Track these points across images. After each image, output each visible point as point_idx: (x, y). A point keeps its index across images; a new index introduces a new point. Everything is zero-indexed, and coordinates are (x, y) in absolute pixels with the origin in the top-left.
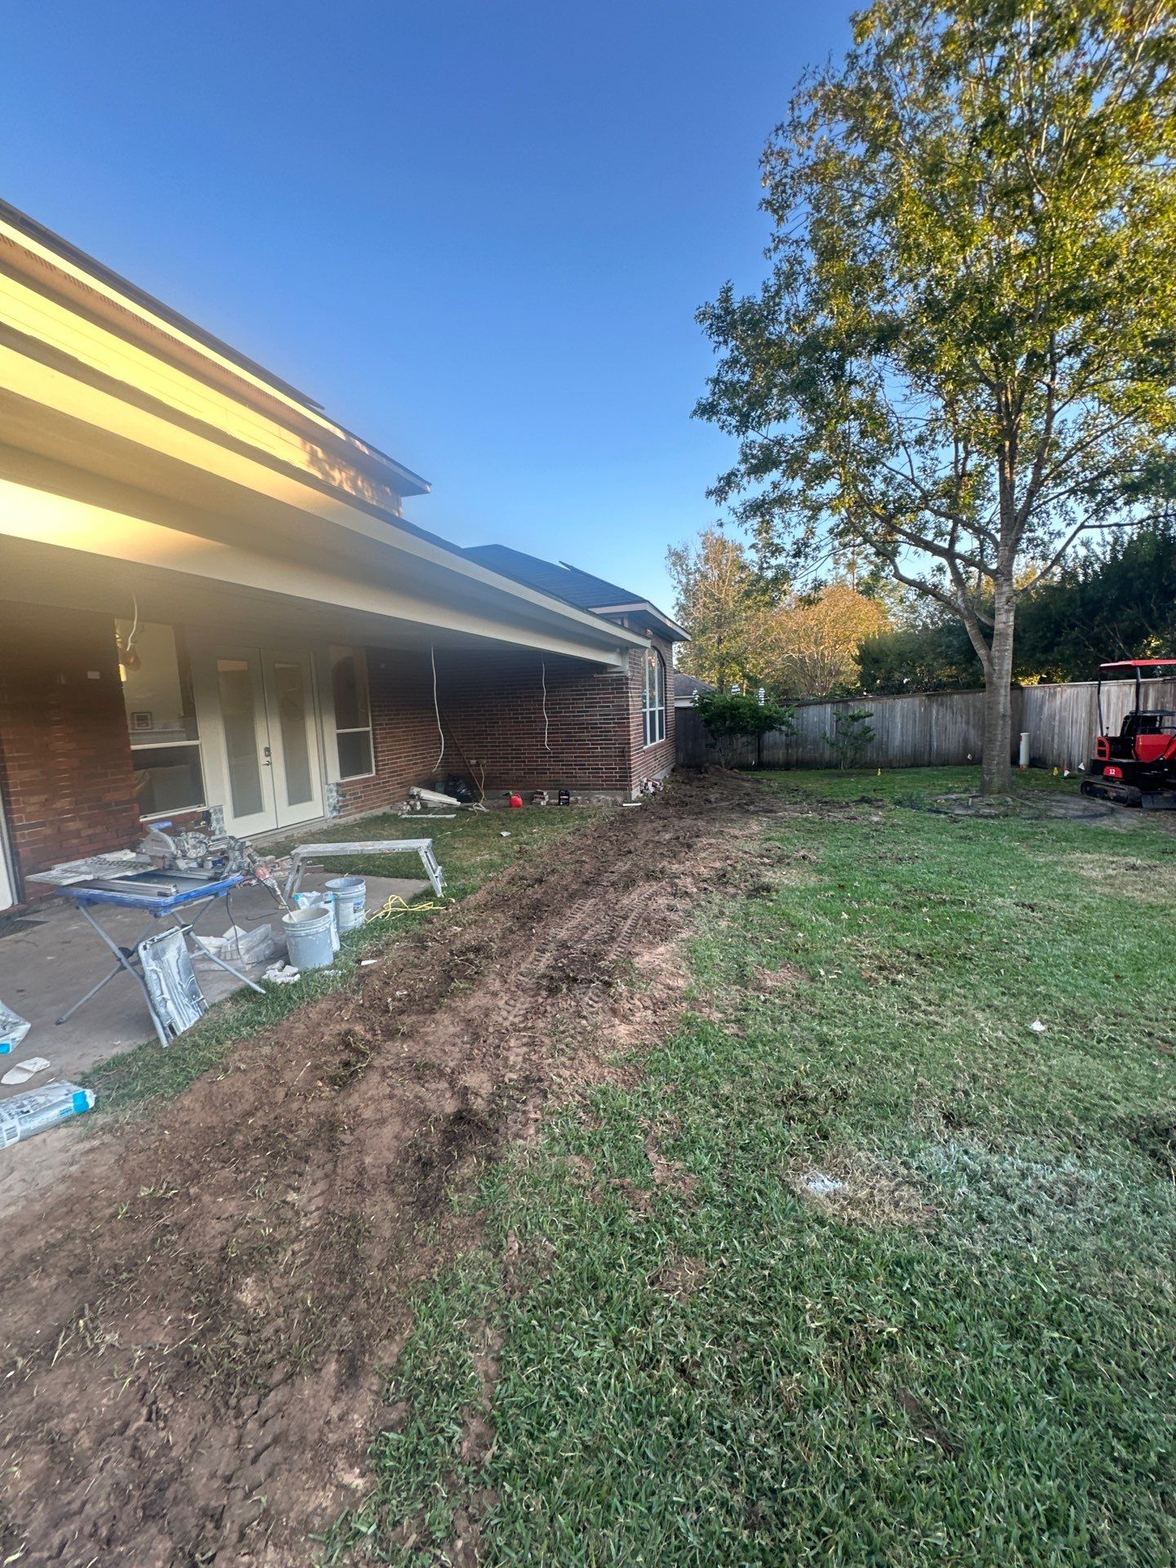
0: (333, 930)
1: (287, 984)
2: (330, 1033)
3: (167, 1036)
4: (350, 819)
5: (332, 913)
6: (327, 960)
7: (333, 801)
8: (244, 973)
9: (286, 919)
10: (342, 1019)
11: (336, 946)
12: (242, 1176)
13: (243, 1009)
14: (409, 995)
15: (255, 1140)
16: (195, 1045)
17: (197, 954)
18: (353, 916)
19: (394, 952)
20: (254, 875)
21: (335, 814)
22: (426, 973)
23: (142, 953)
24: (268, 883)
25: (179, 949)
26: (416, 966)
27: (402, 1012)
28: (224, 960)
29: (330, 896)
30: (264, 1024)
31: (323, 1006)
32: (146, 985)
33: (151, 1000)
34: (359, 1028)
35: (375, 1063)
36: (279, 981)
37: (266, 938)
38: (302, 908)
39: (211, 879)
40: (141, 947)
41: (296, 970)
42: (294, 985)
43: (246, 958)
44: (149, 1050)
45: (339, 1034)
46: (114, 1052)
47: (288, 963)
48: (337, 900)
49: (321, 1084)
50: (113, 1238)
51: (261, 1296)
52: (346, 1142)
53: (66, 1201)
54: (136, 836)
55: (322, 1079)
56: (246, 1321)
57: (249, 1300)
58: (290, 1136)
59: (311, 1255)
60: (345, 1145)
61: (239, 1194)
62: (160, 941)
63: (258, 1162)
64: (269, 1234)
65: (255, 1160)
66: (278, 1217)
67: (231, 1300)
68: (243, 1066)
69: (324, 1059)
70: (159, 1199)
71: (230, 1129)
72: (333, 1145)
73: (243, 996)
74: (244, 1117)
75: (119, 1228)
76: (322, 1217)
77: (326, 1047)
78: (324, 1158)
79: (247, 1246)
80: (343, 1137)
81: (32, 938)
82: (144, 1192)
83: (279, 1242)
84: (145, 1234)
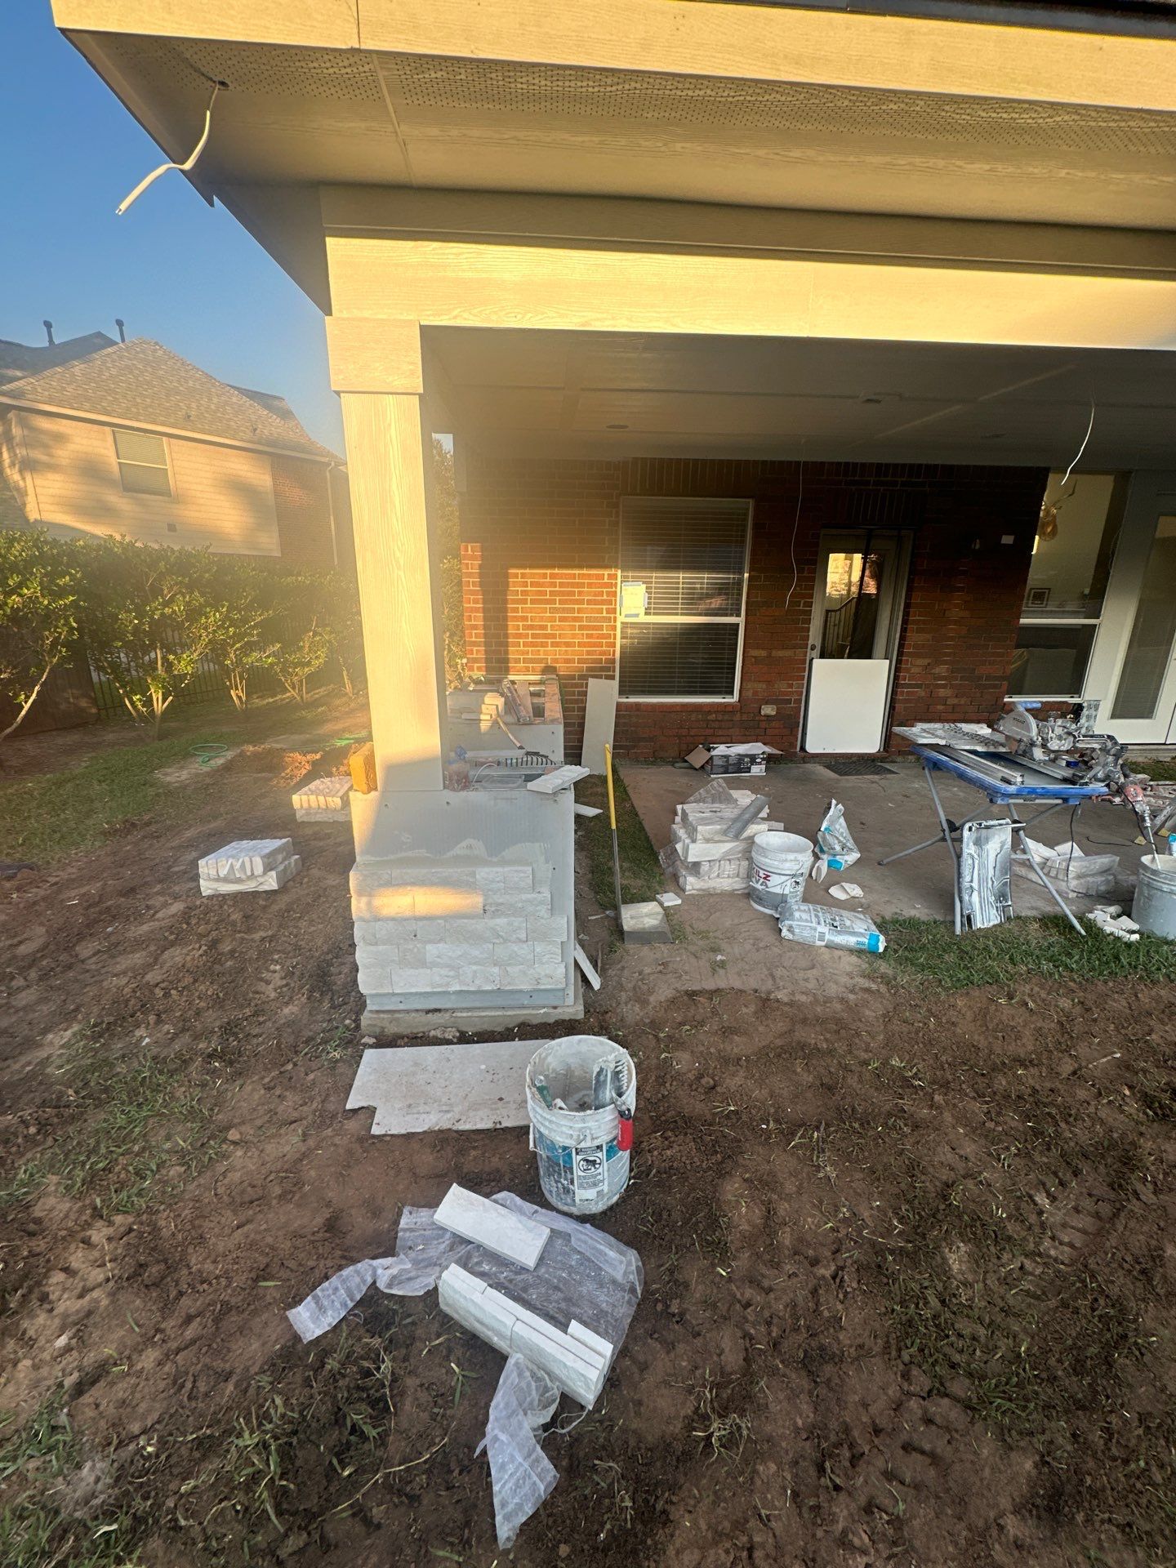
1: (1119, 938)
2: (1164, 1034)
3: (962, 924)
8: (1066, 899)
9: (1146, 859)
13: (1051, 940)
15: (1019, 1097)
16: (986, 948)
17: (1020, 856)
20: (1120, 791)
23: (966, 833)
24: (1138, 808)
25: (1003, 844)
28: (1047, 875)
30: (1072, 970)
31: (1163, 993)
32: (959, 866)
33: (959, 883)
36: (1108, 929)
37: (1105, 871)
39: (1065, 780)
40: (967, 827)
42: (1129, 945)
43: (1073, 883)
44: (942, 929)
46: (913, 913)
47: (1128, 913)
49: (1127, 1092)
50: (860, 1081)
51: (970, 1278)
52: (1143, 1197)
53: (838, 1021)
54: (993, 714)
55: (1130, 1088)
56: (945, 1289)
57: (955, 1267)
58: (1063, 1125)
59: (1044, 1293)
60: (1139, 1199)
61: (983, 1141)
62: (987, 827)
63: (1014, 1124)
64: (1001, 1218)
65: (1012, 1119)
66: (1018, 1209)
67: (937, 1247)
68: (1031, 1004)
69: (1143, 1064)
70: (905, 1079)
71: (995, 1063)
72: (1120, 1186)
73: (1057, 926)
74: (1015, 1060)
75: (867, 1076)
76: (1073, 1263)
77: (1152, 1050)
78: (1102, 1190)
79: (972, 1206)
80: (1139, 1187)
81: (882, 782)
82: (895, 1062)
83: (1010, 1238)
84: (884, 1101)
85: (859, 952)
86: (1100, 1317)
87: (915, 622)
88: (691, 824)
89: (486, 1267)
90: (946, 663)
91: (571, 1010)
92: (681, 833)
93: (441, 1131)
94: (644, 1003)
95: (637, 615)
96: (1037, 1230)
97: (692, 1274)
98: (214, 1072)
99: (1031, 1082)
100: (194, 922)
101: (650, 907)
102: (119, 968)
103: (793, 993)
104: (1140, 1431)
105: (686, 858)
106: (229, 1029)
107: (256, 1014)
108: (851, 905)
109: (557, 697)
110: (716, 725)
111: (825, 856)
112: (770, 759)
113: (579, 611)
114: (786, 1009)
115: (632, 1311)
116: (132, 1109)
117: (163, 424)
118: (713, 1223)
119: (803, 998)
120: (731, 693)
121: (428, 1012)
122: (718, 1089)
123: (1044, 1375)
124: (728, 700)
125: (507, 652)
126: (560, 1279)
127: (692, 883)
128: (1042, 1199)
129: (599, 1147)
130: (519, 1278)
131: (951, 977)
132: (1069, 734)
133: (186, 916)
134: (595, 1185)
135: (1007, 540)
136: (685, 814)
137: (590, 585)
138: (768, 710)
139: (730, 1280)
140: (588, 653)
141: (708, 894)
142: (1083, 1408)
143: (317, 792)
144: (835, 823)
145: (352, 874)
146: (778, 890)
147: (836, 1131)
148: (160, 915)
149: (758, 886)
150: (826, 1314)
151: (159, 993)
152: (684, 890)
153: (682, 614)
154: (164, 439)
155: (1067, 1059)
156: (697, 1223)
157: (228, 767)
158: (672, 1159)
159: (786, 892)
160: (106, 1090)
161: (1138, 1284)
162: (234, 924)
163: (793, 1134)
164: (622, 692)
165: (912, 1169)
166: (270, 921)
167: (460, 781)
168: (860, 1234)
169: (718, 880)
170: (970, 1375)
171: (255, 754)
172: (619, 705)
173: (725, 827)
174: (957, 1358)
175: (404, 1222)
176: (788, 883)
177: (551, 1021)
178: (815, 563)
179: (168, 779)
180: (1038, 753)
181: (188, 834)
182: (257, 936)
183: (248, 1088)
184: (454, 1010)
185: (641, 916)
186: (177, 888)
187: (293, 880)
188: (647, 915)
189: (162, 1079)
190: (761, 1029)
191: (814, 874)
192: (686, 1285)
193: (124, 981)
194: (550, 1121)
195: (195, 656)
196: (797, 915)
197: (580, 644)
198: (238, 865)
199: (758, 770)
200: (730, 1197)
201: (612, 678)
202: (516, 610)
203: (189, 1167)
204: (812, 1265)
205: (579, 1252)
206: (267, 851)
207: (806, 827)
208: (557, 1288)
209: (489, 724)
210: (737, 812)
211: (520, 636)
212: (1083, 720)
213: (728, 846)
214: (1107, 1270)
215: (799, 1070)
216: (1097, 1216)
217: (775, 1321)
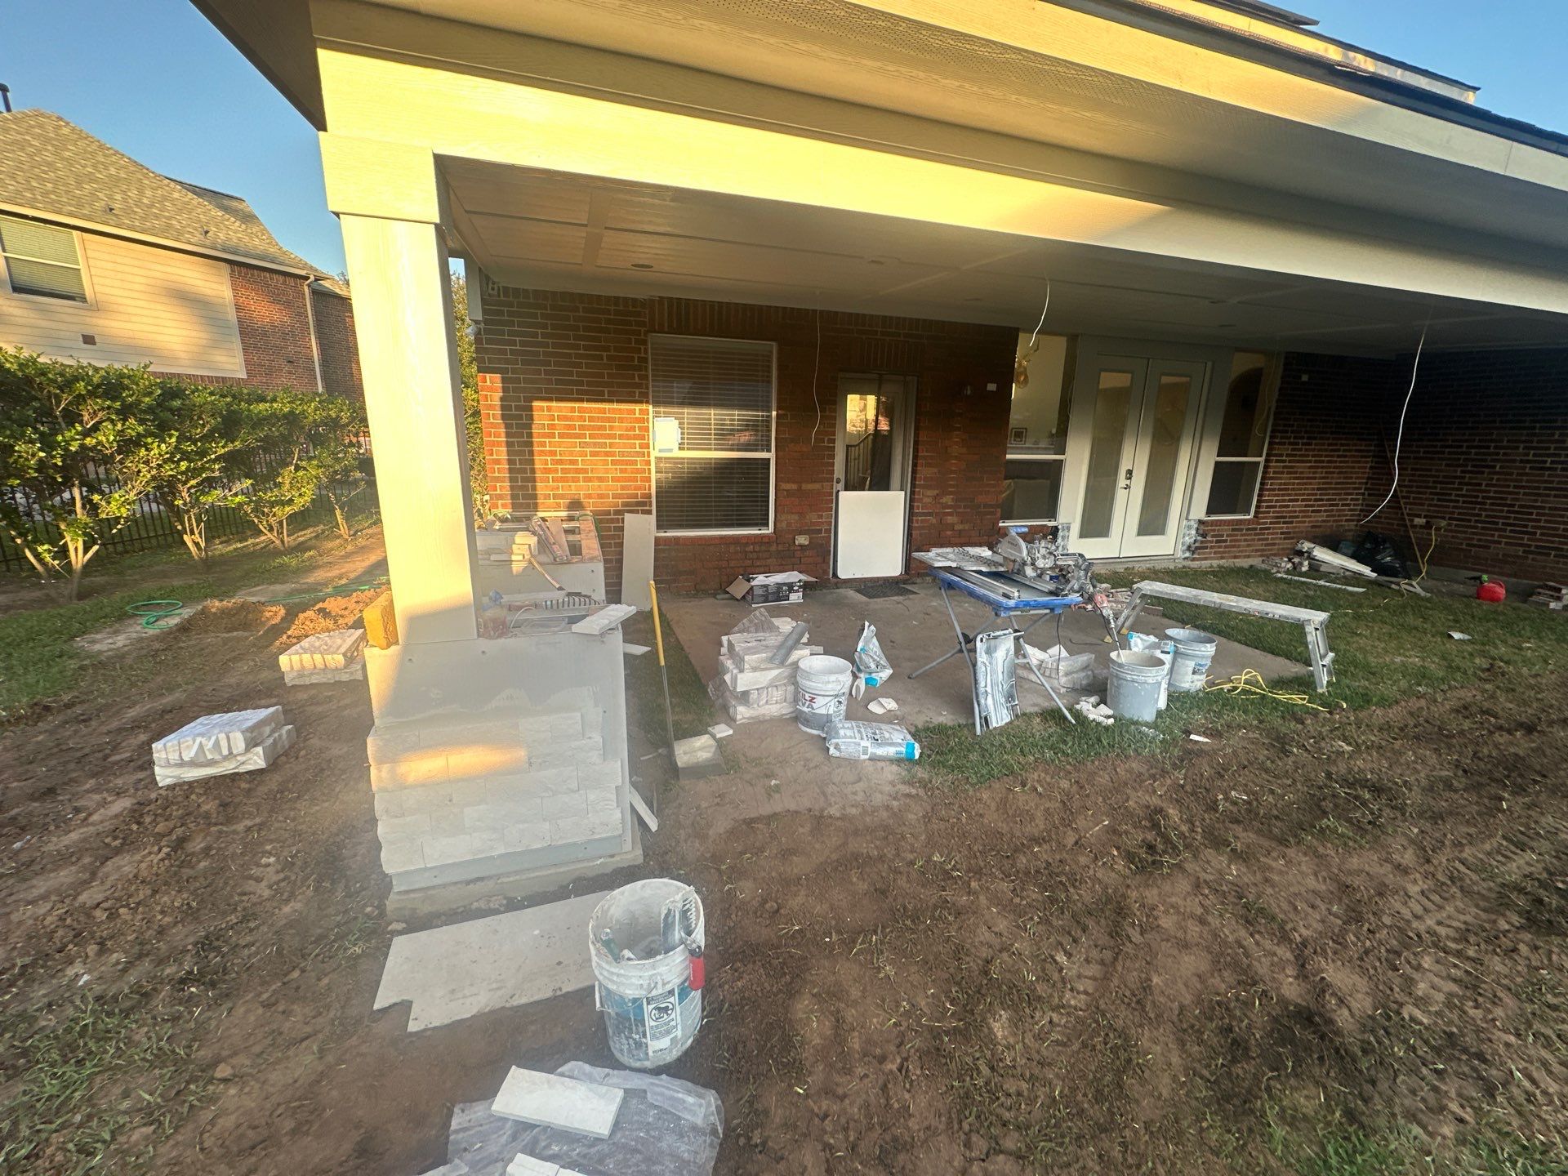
0: (1164, 686)
1: (1099, 724)
2: (1137, 799)
3: (981, 726)
4: (1205, 564)
5: (1167, 667)
6: (1148, 716)
7: (1188, 540)
8: (1058, 694)
9: (1113, 655)
10: (1155, 792)
11: (1162, 704)
12: (1017, 900)
13: (1051, 730)
14: (1249, 803)
15: (1037, 872)
16: (1002, 745)
17: (1021, 661)
18: (1190, 677)
19: (1237, 740)
20: (1091, 599)
21: (1187, 554)
22: (1281, 786)
23: (978, 644)
24: (1105, 613)
25: (1008, 651)
26: (1267, 771)
27: (1238, 822)
28: (1043, 675)
29: (1170, 646)
30: (1068, 755)
31: (1134, 765)
32: (975, 673)
33: (976, 689)
34: (1173, 812)
35: (1188, 866)
36: (1091, 717)
37: (1086, 668)
38: (1135, 649)
39: (1051, 593)
40: (978, 639)
41: (1110, 712)
42: (1107, 728)
43: (1063, 680)
44: (966, 731)
45: (1148, 807)
46: (941, 720)
47: (1103, 701)
48: (1177, 653)
49: (1116, 853)
50: (909, 881)
51: (1011, 1040)
52: (1134, 940)
53: (886, 828)
54: (993, 538)
55: (1118, 849)
56: (993, 1055)
57: (999, 1034)
58: (1072, 890)
59: (1069, 1040)
60: (1131, 942)
61: (1012, 917)
62: (995, 638)
63: (1034, 896)
64: (1031, 981)
65: (1033, 893)
66: (1043, 970)
67: (984, 1020)
68: (1040, 789)
69: (1125, 827)
70: (946, 872)
71: (1016, 845)
72: (1117, 933)
73: (1054, 718)
74: (1031, 840)
75: (914, 875)
76: (1088, 1006)
77: (1130, 814)
78: (1105, 940)
79: (1008, 976)
80: (1130, 931)
81: (907, 603)
82: (936, 858)
83: (1039, 998)
84: (930, 895)
85: (898, 761)
86: (1111, 1048)
87: (925, 458)
88: (738, 655)
89: (555, 1148)
90: (951, 493)
91: (629, 856)
92: (729, 664)
93: (492, 1012)
94: (703, 837)
95: (670, 450)
96: (1060, 985)
97: (771, 1100)
98: (190, 1000)
99: (1045, 856)
100: (148, 819)
101: (703, 741)
102: (35, 893)
103: (844, 808)
104: (1147, 1137)
105: (735, 688)
106: (206, 945)
107: (245, 919)
108: (889, 718)
109: (594, 533)
110: (755, 556)
111: (862, 675)
112: (806, 587)
113: (611, 446)
114: (839, 823)
115: (715, 1154)
116: (69, 1070)
117: (70, 215)
118: (787, 1044)
119: (854, 811)
120: (767, 525)
121: (468, 883)
122: (782, 911)
123: (1074, 1111)
124: (764, 531)
125: (534, 488)
126: (636, 1140)
127: (742, 712)
128: (1061, 958)
129: (672, 992)
130: (593, 1150)
131: (976, 773)
132: (1051, 553)
133: (136, 815)
134: (668, 1032)
135: (992, 387)
136: (731, 645)
137: (621, 420)
138: (802, 540)
139: (807, 1096)
140: (623, 488)
141: (758, 722)
142: (1104, 1130)
143: (312, 650)
144: (869, 643)
145: (370, 740)
146: (823, 711)
147: (892, 932)
148: (95, 818)
149: (805, 709)
150: (896, 1106)
151: (101, 915)
152: (735, 721)
153: (716, 449)
154: (75, 233)
155: (1070, 832)
156: (773, 1047)
157: (184, 628)
158: (742, 990)
159: (831, 712)
160: (25, 1053)
161: (1136, 1013)
162: (207, 815)
163: (854, 942)
164: (659, 527)
165: (959, 953)
166: (258, 806)
167: (498, 628)
168: (919, 1024)
169: (767, 707)
170: (1018, 1128)
171: (224, 613)
172: (657, 540)
173: (770, 654)
174: (1007, 1115)
175: (455, 1124)
176: (832, 703)
177: (608, 870)
178: (835, 403)
179: (97, 647)
180: (1029, 572)
181: (132, 713)
182: (240, 827)
183: (240, 1011)
184: (499, 876)
185: (695, 750)
186: (119, 782)
187: (286, 754)
188: (701, 749)
189: (111, 1022)
190: (817, 846)
191: (854, 693)
192: (766, 1112)
193: (43, 908)
194: (618, 975)
195: (132, 496)
196: (842, 732)
197: (614, 479)
198: (210, 744)
199: (796, 597)
200: (800, 1015)
201: (649, 512)
202: (543, 444)
203: (161, 1123)
204: (881, 1063)
205: (656, 1107)
206: (250, 723)
207: (842, 646)
208: (636, 1151)
209: (524, 564)
210: (780, 639)
211: (549, 471)
212: (1059, 540)
213: (775, 672)
214: (1113, 1008)
215: (855, 880)
216: (1102, 962)
217: (852, 1124)
